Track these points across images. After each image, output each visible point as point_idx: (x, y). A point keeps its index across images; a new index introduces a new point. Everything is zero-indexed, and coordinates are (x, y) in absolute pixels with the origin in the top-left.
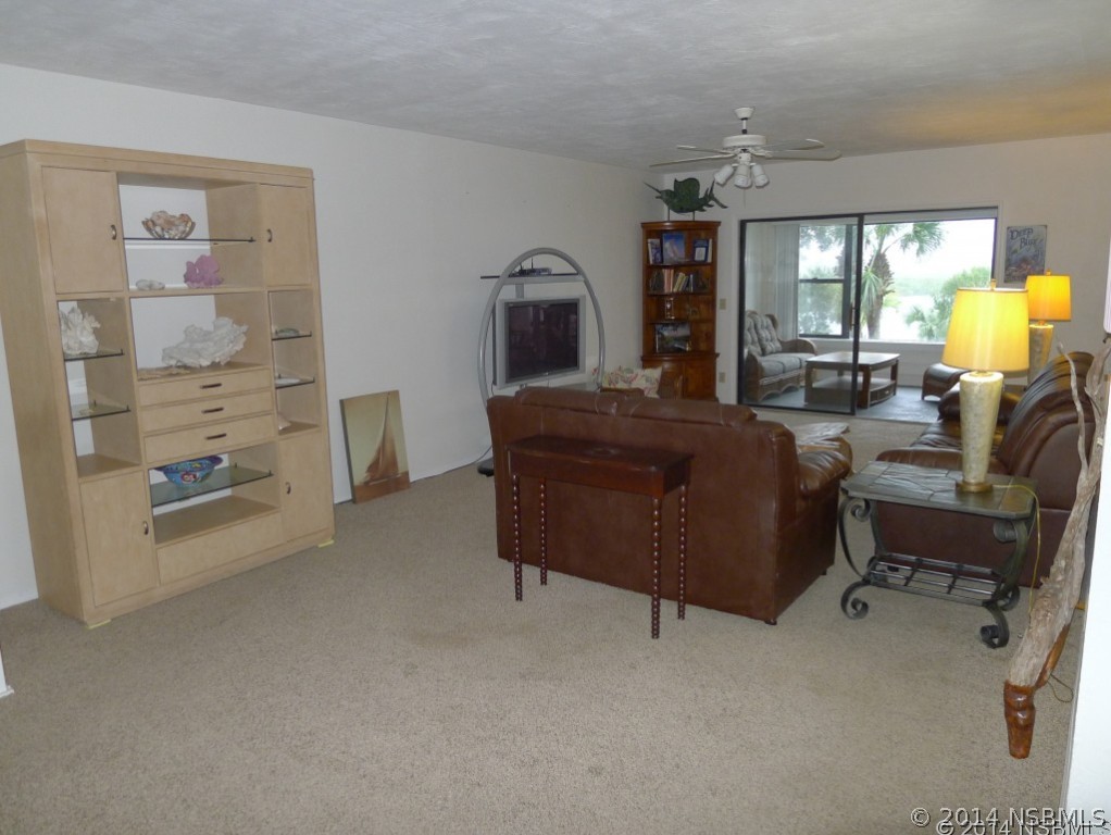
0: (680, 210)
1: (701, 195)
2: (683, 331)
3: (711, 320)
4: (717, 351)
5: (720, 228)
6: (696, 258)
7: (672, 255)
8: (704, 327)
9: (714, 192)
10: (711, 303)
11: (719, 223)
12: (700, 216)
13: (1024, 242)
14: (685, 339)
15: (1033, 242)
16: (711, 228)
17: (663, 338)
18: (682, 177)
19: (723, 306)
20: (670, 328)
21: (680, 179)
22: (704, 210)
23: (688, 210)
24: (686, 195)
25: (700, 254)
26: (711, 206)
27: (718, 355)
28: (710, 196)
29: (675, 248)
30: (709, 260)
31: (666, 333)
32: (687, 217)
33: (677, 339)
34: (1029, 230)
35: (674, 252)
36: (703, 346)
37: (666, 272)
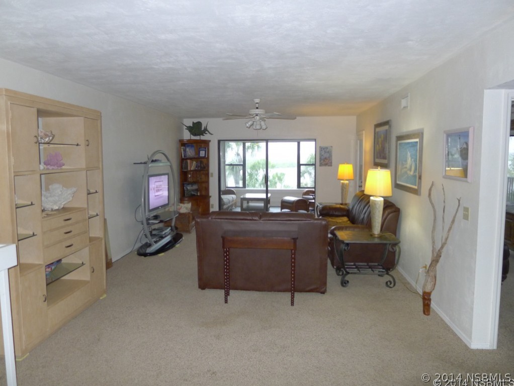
0: (195, 135)
1: (203, 129)
2: (195, 187)
3: (207, 182)
4: (210, 195)
5: (210, 143)
6: (201, 155)
7: (190, 154)
8: (204, 185)
9: (208, 128)
10: (207, 175)
11: (210, 141)
12: (203, 138)
13: (325, 152)
14: (197, 190)
15: (328, 152)
16: (206, 143)
17: (188, 190)
18: (196, 121)
19: (212, 176)
20: (190, 185)
21: (195, 122)
22: (204, 135)
23: (198, 135)
24: (197, 129)
25: (202, 154)
26: (206, 134)
27: (211, 197)
28: (206, 129)
29: (191, 151)
30: (206, 156)
31: (189, 188)
32: (197, 138)
33: (193, 190)
34: (327, 148)
35: (190, 152)
36: (204, 193)
37: (189, 161)
